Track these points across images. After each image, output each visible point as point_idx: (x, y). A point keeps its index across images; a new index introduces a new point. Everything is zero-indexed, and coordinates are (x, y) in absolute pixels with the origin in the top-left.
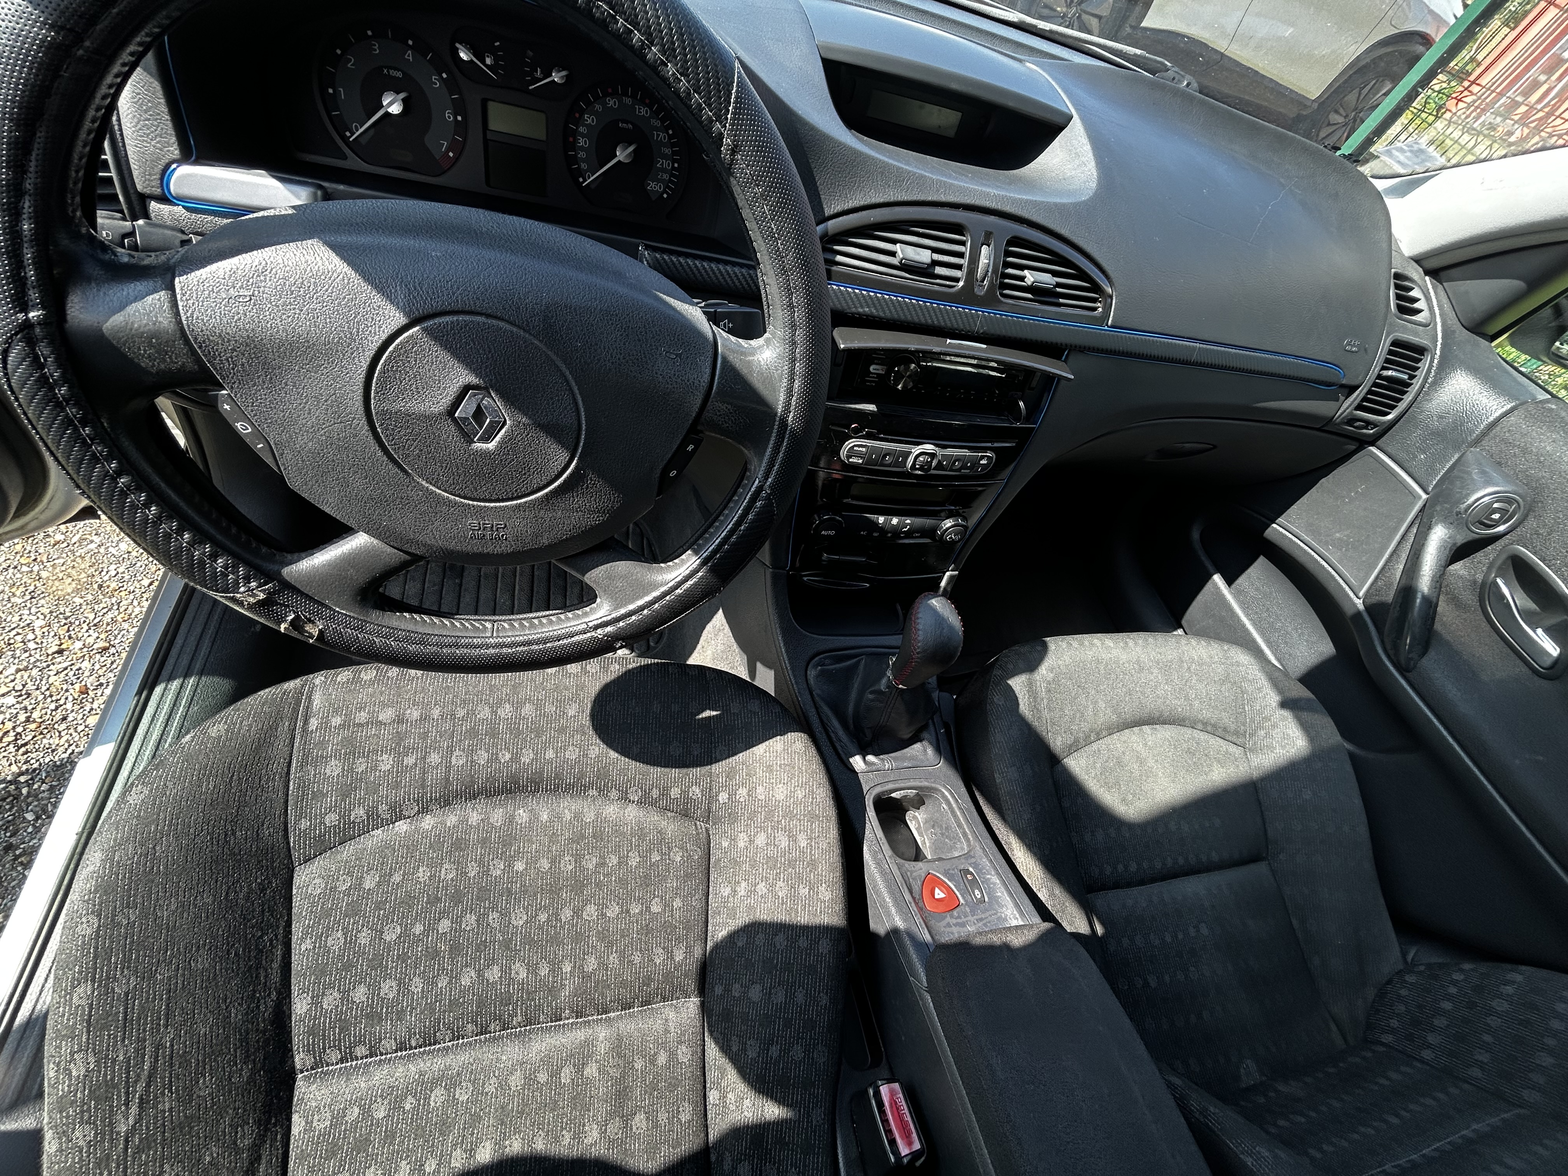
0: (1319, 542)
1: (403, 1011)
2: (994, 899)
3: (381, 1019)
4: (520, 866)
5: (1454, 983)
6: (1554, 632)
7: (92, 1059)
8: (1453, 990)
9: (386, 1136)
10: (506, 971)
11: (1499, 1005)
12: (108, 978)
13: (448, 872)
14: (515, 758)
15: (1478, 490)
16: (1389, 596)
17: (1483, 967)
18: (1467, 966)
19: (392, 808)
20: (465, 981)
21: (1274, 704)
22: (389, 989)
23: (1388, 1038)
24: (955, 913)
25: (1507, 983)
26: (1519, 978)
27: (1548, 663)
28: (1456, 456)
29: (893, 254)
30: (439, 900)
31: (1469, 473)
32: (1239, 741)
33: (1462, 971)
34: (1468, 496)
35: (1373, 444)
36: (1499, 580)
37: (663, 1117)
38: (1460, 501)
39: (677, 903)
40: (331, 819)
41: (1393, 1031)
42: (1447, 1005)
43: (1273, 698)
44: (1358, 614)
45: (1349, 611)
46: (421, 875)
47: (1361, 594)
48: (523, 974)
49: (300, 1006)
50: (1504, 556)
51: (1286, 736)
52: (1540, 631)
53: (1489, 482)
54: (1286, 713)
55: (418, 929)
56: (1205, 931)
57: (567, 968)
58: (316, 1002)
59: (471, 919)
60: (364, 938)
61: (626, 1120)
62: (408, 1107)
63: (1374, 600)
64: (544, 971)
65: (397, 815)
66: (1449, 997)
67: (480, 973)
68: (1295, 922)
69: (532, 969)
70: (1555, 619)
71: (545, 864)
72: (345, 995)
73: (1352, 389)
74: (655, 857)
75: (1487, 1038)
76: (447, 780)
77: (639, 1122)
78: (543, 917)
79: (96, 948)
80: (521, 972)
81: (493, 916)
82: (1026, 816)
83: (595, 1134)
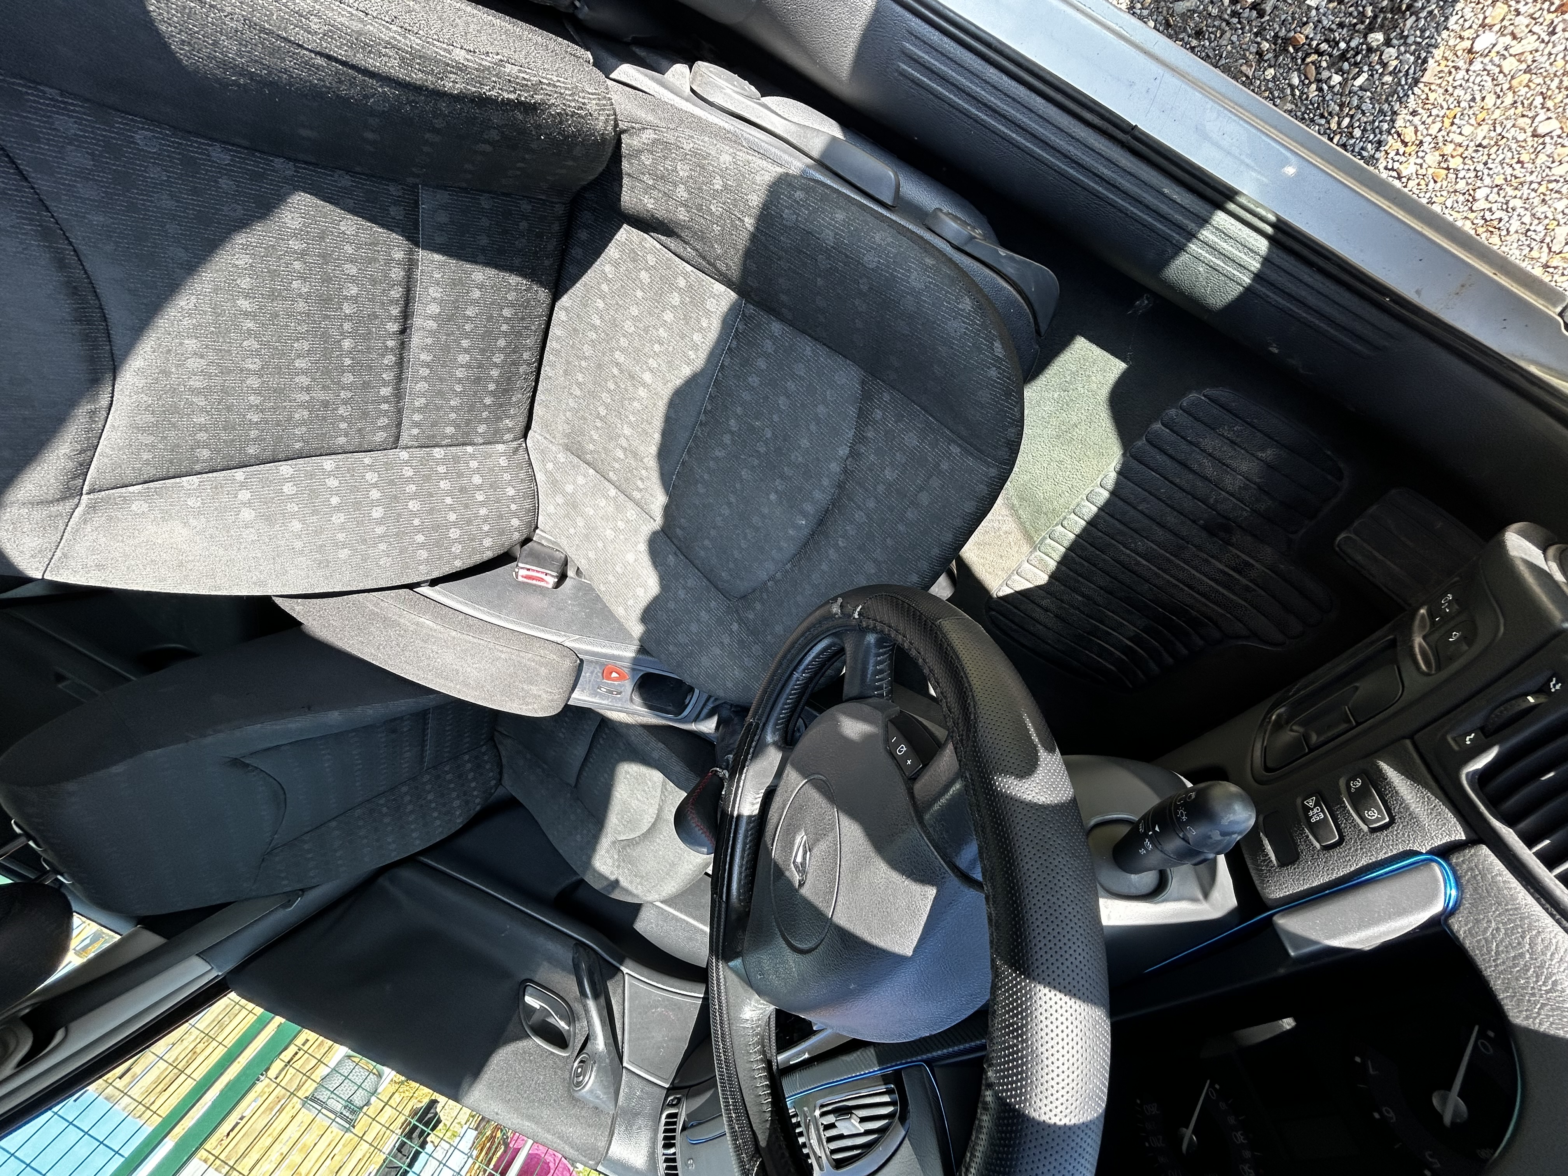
0: (668, 999)
1: (739, 380)
2: (595, 694)
3: (742, 365)
4: (773, 497)
5: (477, 797)
6: (531, 1010)
7: (788, 224)
8: (475, 793)
9: (683, 334)
10: (724, 446)
11: (456, 803)
12: (829, 255)
13: (797, 457)
14: (836, 546)
15: (594, 1082)
16: (610, 985)
17: (472, 813)
18: (478, 808)
19: (859, 454)
20: (732, 422)
21: (621, 879)
22: (754, 380)
23: (484, 749)
24: (600, 674)
25: (460, 815)
26: (458, 821)
27: (529, 990)
28: (620, 1103)
29: (863, 1120)
30: (785, 440)
31: (605, 1093)
32: (623, 843)
33: (478, 804)
34: (596, 1077)
35: (668, 1089)
36: (567, 1028)
37: (617, 465)
38: (598, 1071)
39: (702, 553)
40: (878, 414)
41: (484, 754)
42: (473, 785)
43: (624, 883)
44: (621, 964)
45: (628, 962)
46: (805, 441)
47: (627, 977)
48: (717, 453)
49: (776, 327)
50: (571, 1044)
51: (605, 864)
52: (538, 1007)
53: (591, 1091)
54: (613, 878)
55: (776, 418)
56: (561, 735)
57: (706, 476)
58: (772, 337)
59: (762, 450)
60: (791, 385)
61: (625, 450)
62: (690, 353)
63: (619, 977)
64: (712, 464)
65: (854, 454)
66: (475, 789)
67: (732, 433)
68: (545, 766)
69: (716, 459)
70: (535, 1018)
71: (766, 511)
72: (767, 356)
73: (684, 1129)
74: (731, 565)
75: (452, 786)
76: (852, 500)
77: (620, 454)
78: (738, 486)
79: (852, 258)
80: (719, 453)
81: (756, 462)
82: (633, 738)
83: (626, 432)
